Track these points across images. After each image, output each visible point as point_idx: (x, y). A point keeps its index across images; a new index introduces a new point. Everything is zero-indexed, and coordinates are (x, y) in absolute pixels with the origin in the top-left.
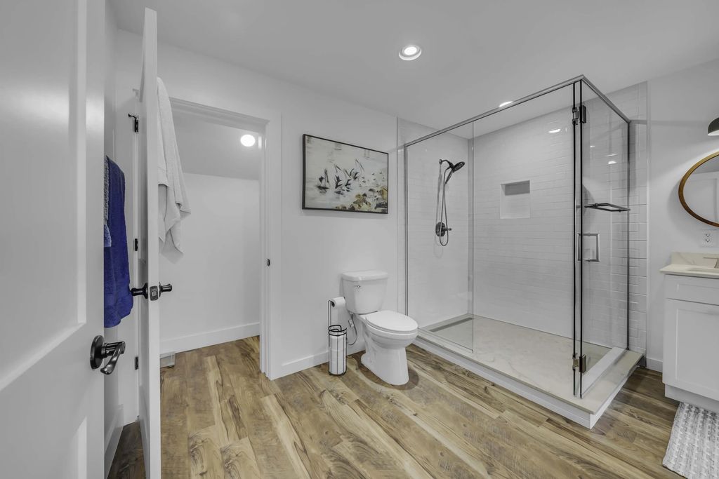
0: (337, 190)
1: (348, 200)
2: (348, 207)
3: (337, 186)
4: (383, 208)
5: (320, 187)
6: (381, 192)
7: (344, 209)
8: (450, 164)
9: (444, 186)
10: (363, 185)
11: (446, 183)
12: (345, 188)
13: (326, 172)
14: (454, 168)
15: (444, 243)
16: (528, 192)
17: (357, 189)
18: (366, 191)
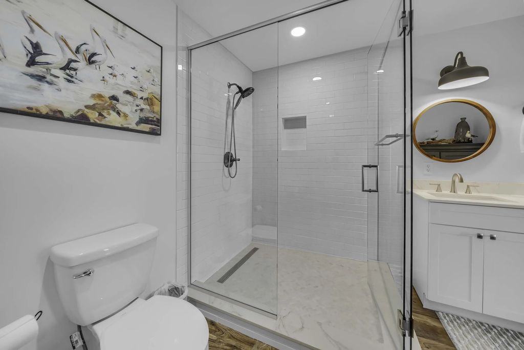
0: (34, 70)
1: (67, 97)
2: (69, 113)
4: (155, 125)
6: (149, 101)
8: (240, 88)
9: (233, 111)
10: (111, 79)
11: (235, 108)
12: (58, 73)
14: (244, 93)
15: (233, 174)
16: (305, 127)
17: (92, 83)
18: (118, 93)
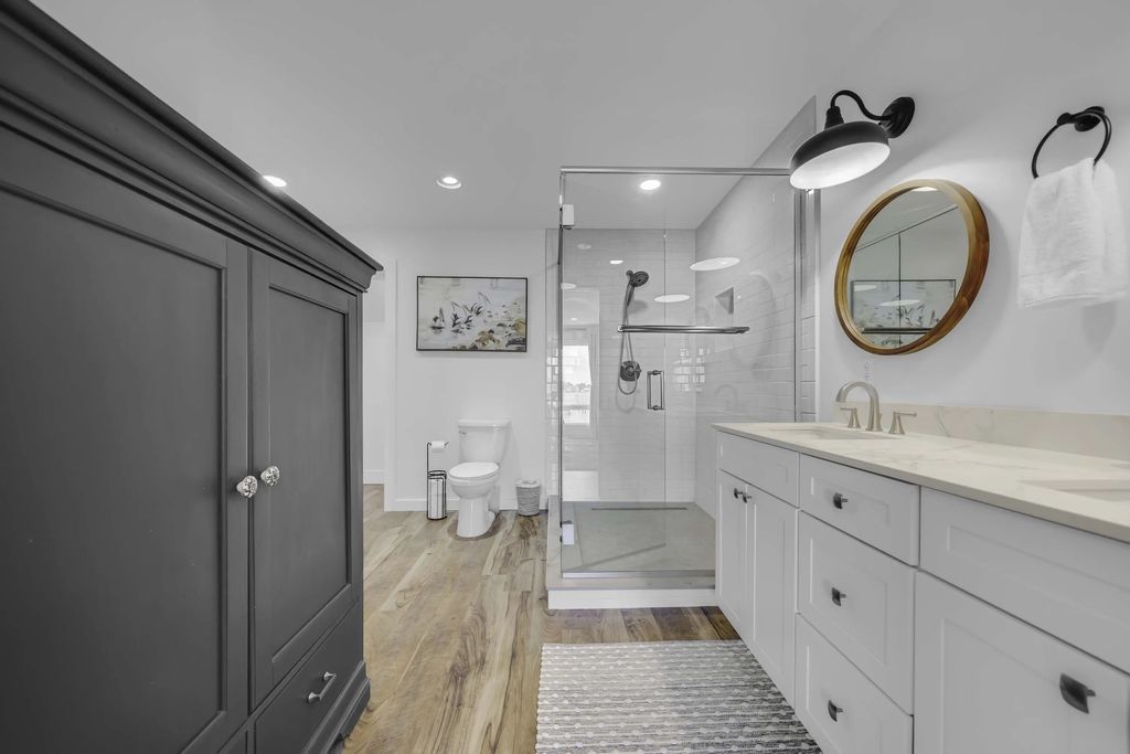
0: (455, 328)
1: (468, 338)
2: (468, 346)
3: (454, 325)
4: (520, 345)
5: (434, 328)
6: (515, 327)
7: (463, 349)
9: (626, 308)
10: (489, 320)
11: (628, 303)
12: (465, 326)
13: (441, 311)
17: (479, 325)
18: (494, 327)
